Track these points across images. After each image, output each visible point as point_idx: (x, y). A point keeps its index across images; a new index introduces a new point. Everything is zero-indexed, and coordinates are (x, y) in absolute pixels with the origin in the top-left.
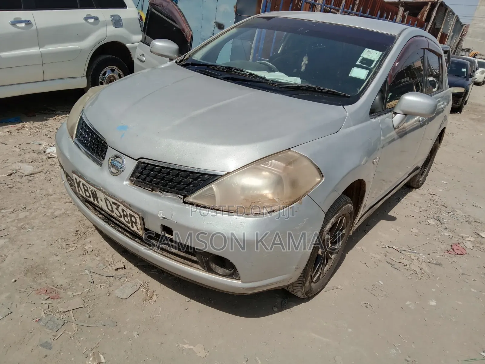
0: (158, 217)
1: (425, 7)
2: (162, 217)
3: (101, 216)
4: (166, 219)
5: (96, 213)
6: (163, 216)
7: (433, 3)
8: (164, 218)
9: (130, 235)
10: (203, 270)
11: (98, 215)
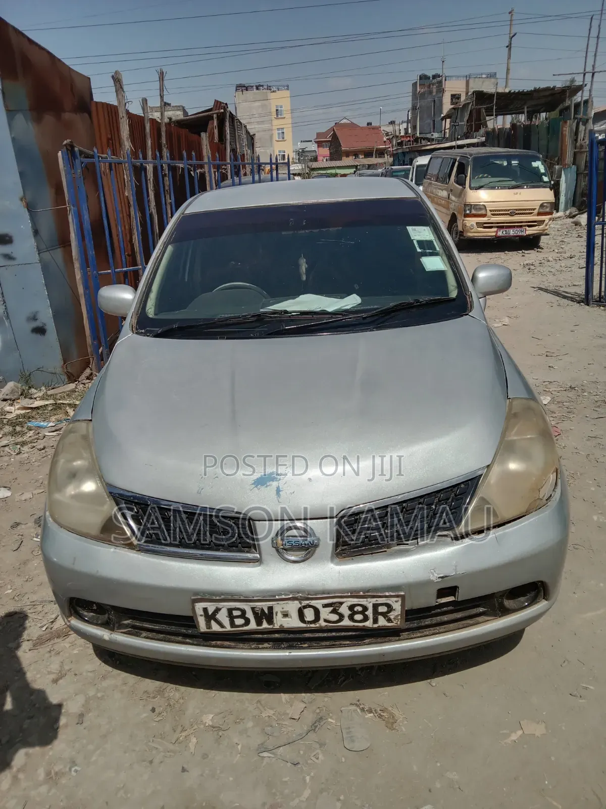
0: (432, 581)
1: (210, 122)
2: (439, 578)
3: (266, 645)
4: (446, 576)
5: (253, 646)
6: (439, 576)
7: (219, 114)
8: (442, 577)
9: (350, 641)
10: (494, 619)
11: (261, 646)
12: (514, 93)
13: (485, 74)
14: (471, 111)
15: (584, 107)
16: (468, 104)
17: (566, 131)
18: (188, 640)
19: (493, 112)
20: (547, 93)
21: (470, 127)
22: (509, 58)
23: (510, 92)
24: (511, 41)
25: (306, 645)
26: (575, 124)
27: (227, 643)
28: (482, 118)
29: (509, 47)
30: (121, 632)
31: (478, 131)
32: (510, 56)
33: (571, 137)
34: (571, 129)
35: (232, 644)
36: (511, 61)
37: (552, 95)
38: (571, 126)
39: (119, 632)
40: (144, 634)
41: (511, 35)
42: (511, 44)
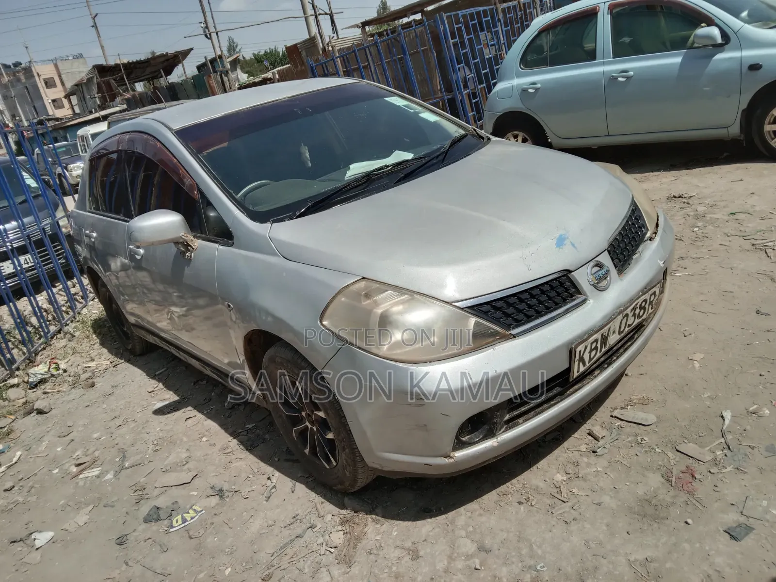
12: (133, 62)
13: (70, 55)
14: (98, 84)
15: (220, 62)
16: (92, 78)
17: (213, 83)
18: (552, 403)
19: (125, 81)
20: (162, 59)
21: (103, 99)
22: (99, 37)
23: (128, 62)
24: (94, 21)
25: (615, 358)
26: (218, 77)
27: (576, 387)
28: (114, 89)
29: (95, 26)
30: (503, 432)
31: (114, 101)
32: (99, 34)
33: (219, 87)
34: (217, 81)
35: (580, 385)
36: (102, 38)
37: (167, 60)
38: (215, 79)
39: (500, 434)
40: (520, 421)
41: (93, 16)
42: (95, 23)
